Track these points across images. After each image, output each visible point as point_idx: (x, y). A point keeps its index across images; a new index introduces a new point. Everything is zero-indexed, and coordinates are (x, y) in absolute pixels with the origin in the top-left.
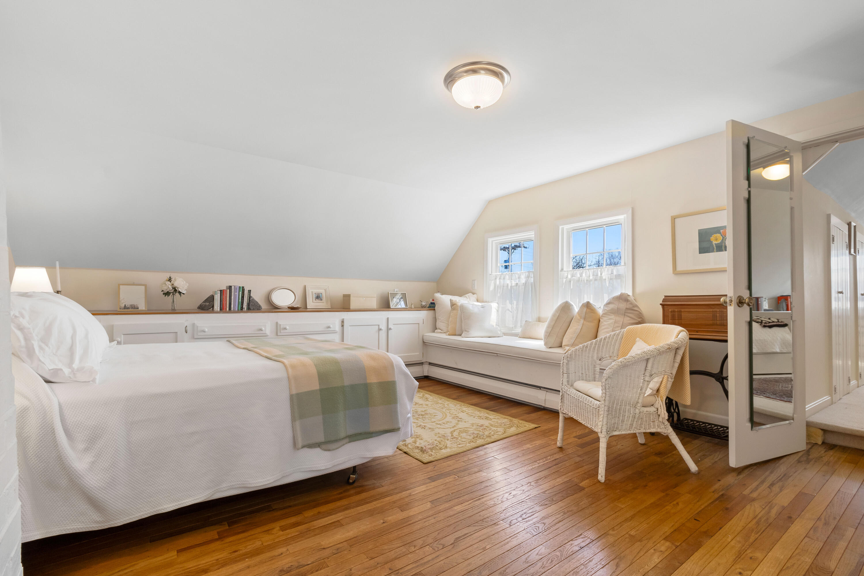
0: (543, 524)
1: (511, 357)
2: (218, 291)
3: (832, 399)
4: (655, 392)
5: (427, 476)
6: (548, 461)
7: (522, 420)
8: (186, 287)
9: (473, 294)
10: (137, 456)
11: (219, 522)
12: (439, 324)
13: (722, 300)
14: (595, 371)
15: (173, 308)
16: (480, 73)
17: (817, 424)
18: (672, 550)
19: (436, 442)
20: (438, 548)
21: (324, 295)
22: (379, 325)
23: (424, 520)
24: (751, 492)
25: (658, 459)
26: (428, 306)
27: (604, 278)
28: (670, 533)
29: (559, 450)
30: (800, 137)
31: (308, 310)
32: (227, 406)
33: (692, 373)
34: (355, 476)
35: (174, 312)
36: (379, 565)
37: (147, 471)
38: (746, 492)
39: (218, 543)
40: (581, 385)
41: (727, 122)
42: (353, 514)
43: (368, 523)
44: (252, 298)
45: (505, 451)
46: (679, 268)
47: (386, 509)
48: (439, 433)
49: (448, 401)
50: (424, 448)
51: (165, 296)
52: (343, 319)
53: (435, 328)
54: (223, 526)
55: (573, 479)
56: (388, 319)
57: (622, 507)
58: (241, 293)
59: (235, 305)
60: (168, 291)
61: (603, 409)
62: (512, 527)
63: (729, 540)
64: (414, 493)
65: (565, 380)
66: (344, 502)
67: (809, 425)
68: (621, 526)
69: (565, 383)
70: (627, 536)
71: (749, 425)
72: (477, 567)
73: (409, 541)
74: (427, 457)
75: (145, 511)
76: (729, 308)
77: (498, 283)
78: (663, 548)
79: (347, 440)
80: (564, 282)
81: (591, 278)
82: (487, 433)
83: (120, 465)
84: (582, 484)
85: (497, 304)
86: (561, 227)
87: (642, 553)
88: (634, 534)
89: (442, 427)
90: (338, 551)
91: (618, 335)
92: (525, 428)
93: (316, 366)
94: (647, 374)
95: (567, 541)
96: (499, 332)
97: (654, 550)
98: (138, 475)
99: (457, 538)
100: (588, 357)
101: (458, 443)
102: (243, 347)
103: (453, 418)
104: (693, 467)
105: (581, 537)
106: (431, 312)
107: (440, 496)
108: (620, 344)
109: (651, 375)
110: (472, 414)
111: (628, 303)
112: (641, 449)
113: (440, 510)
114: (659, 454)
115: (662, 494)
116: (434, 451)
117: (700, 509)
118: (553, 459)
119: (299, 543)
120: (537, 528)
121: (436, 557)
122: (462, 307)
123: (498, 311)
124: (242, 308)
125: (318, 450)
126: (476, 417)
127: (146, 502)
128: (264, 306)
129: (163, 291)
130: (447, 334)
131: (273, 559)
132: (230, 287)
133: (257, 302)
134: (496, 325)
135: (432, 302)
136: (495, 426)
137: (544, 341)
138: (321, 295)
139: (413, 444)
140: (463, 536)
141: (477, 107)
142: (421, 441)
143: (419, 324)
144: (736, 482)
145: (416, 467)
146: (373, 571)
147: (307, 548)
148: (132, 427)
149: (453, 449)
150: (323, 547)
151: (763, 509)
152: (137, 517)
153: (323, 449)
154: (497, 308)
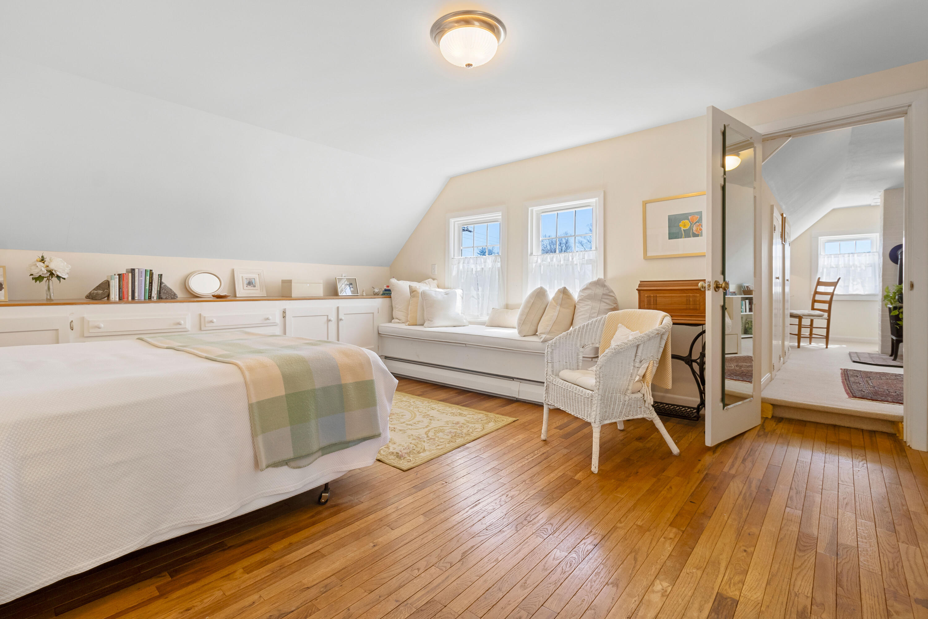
0: (551, 526)
1: (482, 347)
2: (115, 275)
3: (771, 376)
4: (641, 378)
5: (411, 485)
6: (536, 456)
7: (498, 414)
8: (67, 270)
9: (434, 279)
10: (33, 502)
11: (156, 574)
12: (396, 313)
13: (699, 284)
14: (578, 359)
15: (49, 298)
16: (473, 24)
17: (768, 399)
18: (680, 536)
19: (412, 445)
20: (445, 567)
21: (257, 280)
22: (328, 316)
23: (421, 537)
24: (730, 469)
25: (640, 444)
26: (382, 293)
27: (575, 263)
28: (673, 518)
29: (545, 443)
30: (761, 129)
31: (238, 298)
32: (165, 424)
33: (674, 357)
34: (327, 494)
35: (50, 302)
36: (381, 599)
37: (51, 521)
38: (726, 469)
39: (161, 601)
40: (566, 374)
41: (708, 108)
42: (335, 540)
43: (355, 549)
44: (164, 285)
45: (489, 449)
46: (649, 254)
47: (373, 529)
48: (412, 435)
49: (413, 398)
50: (400, 453)
51: (36, 282)
52: (285, 309)
53: (391, 318)
54: (163, 578)
55: (566, 473)
56: (338, 308)
57: (622, 496)
58: (148, 278)
59: (140, 293)
60: (40, 276)
61: (596, 398)
62: (519, 532)
63: (726, 518)
64: (400, 507)
65: (550, 370)
66: (319, 527)
67: (764, 401)
68: (627, 517)
69: (550, 373)
70: (635, 527)
71: (721, 405)
72: (494, 583)
73: (410, 565)
74: (405, 464)
75: (50, 575)
76: (707, 292)
77: (461, 267)
78: (672, 535)
79: (320, 453)
80: (534, 267)
81: (562, 262)
82: (465, 431)
83: (8, 519)
84: (576, 477)
85: (461, 290)
86: (530, 209)
87: (654, 543)
88: (641, 524)
89: (413, 427)
90: (327, 589)
91: (600, 321)
92: (504, 422)
93: (279, 367)
94: (638, 360)
95: (579, 541)
96: (465, 321)
97: (664, 538)
98: (36, 529)
99: (463, 553)
100: (572, 345)
101: (437, 445)
102: (166, 346)
103: (424, 417)
104: (675, 450)
105: (591, 534)
106: (387, 300)
107: (432, 507)
108: (602, 331)
109: (641, 362)
110: (443, 411)
111: (605, 288)
112: (621, 436)
113: (436, 523)
114: (640, 439)
115: (655, 480)
116: (411, 456)
117: (692, 491)
118: (541, 453)
119: (274, 585)
120: (546, 530)
121: (446, 579)
122: (424, 294)
123: (462, 298)
124: (150, 297)
125: (285, 468)
126: (449, 414)
127: (50, 564)
128: (180, 294)
129: (32, 275)
130: (407, 324)
131: (244, 611)
132: (133, 271)
133: (171, 290)
134: (462, 313)
135: (386, 288)
136: (471, 423)
137: (518, 329)
138: (253, 281)
139: (386, 449)
140: (470, 549)
141: (469, 65)
142: (395, 446)
143: (373, 313)
144: (714, 460)
145: (396, 476)
146: (376, 606)
147: (285, 590)
148: (24, 463)
149: (433, 452)
150: (306, 587)
151: (745, 484)
152: (37, 586)
153: (291, 467)
154: (462, 295)
